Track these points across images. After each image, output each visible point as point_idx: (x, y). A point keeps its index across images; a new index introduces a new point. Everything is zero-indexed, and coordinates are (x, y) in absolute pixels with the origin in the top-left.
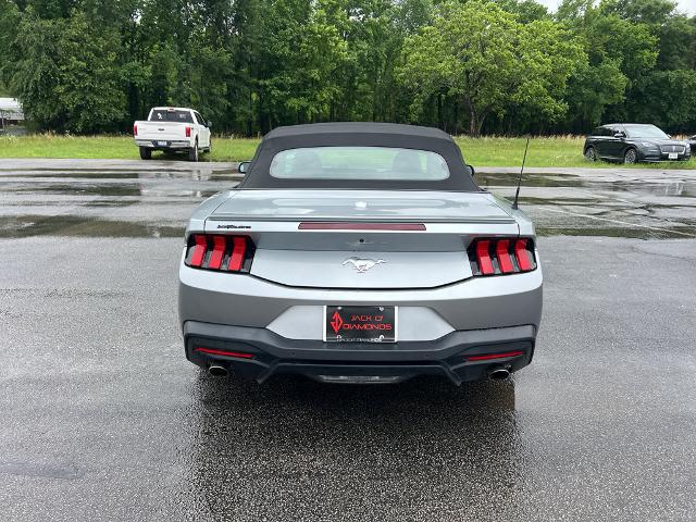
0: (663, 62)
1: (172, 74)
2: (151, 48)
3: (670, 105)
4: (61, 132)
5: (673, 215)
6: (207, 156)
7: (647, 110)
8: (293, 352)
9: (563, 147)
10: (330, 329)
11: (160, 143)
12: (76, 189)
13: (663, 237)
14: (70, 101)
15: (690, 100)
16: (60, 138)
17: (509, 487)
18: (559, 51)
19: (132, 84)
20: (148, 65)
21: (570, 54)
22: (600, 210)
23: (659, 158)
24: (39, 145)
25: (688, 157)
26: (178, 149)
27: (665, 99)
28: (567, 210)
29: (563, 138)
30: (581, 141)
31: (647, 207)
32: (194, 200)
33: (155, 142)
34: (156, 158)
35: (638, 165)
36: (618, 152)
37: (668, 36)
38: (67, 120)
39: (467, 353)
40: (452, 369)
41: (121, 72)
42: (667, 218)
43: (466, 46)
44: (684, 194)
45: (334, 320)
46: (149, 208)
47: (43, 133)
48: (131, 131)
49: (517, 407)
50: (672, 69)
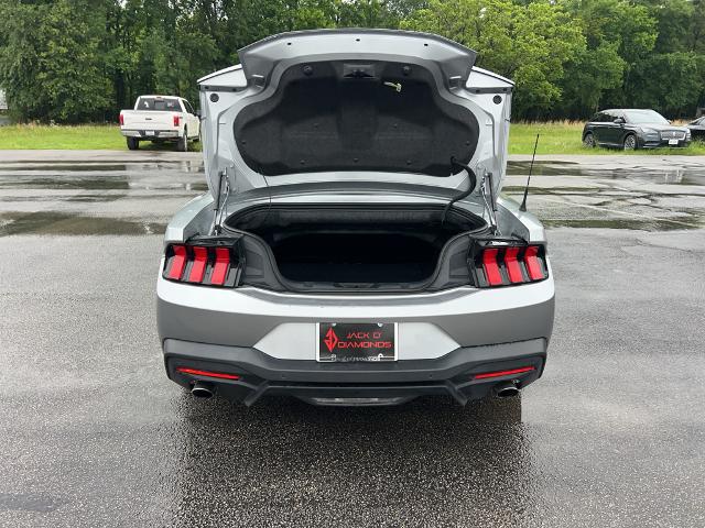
0: (662, 45)
1: (160, 60)
2: (137, 33)
3: (669, 88)
4: (46, 122)
5: (675, 205)
6: (196, 146)
7: (645, 93)
8: (283, 374)
9: (562, 133)
10: (323, 349)
11: (148, 133)
12: (60, 183)
13: (666, 229)
14: (53, 89)
15: (689, 83)
16: (45, 128)
17: (519, 512)
18: (556, 34)
19: (118, 71)
20: (134, 51)
21: (568, 37)
22: (601, 200)
23: (659, 144)
24: (23, 136)
25: (689, 143)
26: (167, 139)
27: (664, 81)
28: (568, 200)
29: (561, 123)
30: (580, 126)
31: (648, 196)
32: (183, 193)
33: (142, 132)
34: (145, 149)
35: (637, 152)
36: (617, 139)
37: (667, 17)
38: (52, 108)
39: (473, 371)
40: (457, 388)
41: (106, 58)
42: (671, 207)
43: (462, 30)
44: (685, 182)
45: (328, 338)
46: (135, 203)
47: (27, 123)
48: (118, 120)
49: (524, 419)
50: (671, 52)
